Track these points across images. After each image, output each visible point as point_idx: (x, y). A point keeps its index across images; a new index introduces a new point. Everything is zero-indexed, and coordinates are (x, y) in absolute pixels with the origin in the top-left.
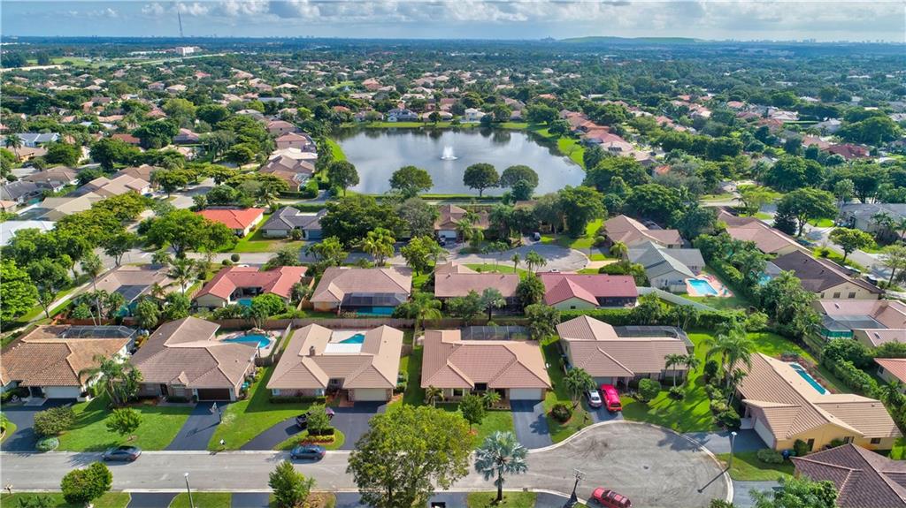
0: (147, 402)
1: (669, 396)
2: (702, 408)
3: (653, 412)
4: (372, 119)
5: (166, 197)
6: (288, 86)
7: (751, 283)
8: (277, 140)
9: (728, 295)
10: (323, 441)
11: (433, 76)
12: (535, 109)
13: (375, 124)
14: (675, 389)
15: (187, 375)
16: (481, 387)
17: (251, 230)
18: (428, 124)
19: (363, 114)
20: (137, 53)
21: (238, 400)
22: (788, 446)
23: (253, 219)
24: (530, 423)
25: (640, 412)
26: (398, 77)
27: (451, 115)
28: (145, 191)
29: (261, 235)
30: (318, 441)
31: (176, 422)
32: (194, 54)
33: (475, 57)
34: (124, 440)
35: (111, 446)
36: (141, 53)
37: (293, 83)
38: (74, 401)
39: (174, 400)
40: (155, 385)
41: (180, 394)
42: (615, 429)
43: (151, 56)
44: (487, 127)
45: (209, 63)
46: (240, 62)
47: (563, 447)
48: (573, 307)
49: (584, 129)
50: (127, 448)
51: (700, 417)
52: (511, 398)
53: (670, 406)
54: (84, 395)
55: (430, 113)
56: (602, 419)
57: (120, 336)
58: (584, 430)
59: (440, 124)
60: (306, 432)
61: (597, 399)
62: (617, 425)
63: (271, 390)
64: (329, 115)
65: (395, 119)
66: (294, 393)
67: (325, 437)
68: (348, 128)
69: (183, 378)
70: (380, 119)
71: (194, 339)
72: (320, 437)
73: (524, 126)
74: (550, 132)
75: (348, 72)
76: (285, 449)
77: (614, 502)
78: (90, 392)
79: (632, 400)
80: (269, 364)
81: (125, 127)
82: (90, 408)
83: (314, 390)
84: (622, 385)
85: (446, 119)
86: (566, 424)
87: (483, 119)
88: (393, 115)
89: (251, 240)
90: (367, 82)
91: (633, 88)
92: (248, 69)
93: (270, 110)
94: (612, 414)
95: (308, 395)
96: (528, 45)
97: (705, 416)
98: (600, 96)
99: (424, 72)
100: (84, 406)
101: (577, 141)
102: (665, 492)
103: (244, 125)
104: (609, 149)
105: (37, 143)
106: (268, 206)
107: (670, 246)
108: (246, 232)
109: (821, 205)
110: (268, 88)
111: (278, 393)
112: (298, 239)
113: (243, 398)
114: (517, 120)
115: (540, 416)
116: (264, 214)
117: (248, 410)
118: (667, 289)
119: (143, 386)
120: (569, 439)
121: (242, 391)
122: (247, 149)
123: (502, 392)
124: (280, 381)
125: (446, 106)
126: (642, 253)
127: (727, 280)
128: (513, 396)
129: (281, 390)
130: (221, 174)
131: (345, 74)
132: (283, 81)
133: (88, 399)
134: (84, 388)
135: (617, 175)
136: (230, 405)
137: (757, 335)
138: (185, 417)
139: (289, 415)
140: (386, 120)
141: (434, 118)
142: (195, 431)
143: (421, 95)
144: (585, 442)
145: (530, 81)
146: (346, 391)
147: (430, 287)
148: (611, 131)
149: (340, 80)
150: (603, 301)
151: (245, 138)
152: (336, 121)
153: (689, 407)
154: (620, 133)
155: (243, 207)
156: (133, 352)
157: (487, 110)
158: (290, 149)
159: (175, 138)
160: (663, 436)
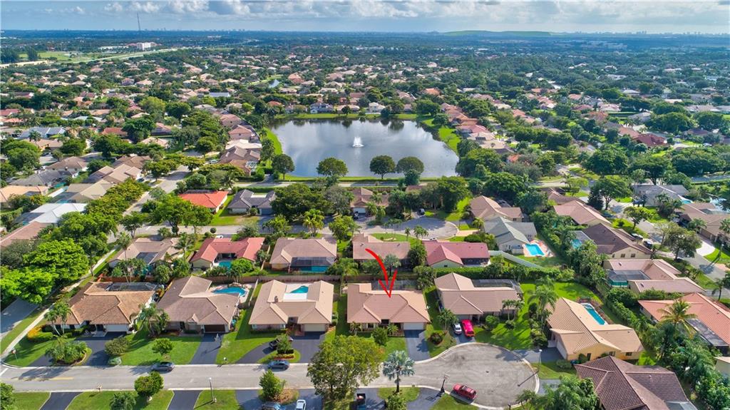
0: (172, 334)
1: (505, 327)
2: (525, 334)
3: (494, 337)
4: (299, 111)
5: (154, 180)
6: (231, 80)
7: (566, 248)
8: (230, 132)
9: (551, 256)
10: (287, 357)
11: (343, 70)
12: (422, 104)
13: (301, 115)
14: (509, 322)
15: (197, 315)
16: (385, 322)
17: (221, 208)
18: (341, 115)
19: (292, 107)
20: (105, 48)
21: (230, 331)
22: (575, 357)
23: (221, 200)
24: (417, 345)
25: (486, 337)
26: (316, 71)
27: (358, 107)
28: (138, 176)
29: (228, 212)
30: (284, 357)
31: (193, 346)
32: (152, 49)
33: (375, 52)
34: (164, 358)
35: (155, 362)
36: (109, 48)
37: (234, 78)
38: (125, 334)
39: (189, 332)
40: (176, 323)
41: (193, 328)
42: (471, 348)
43: (119, 52)
44: (385, 117)
45: (165, 59)
46: (191, 58)
47: (437, 359)
48: (446, 266)
49: (458, 120)
50: (166, 363)
51: (523, 340)
52: (405, 329)
53: (505, 333)
54: (131, 329)
55: (343, 106)
56: (462, 342)
57: (147, 289)
58: (450, 349)
59: (350, 115)
60: (276, 352)
61: (459, 329)
62: (471, 345)
63: (251, 325)
64: (266, 109)
65: (316, 112)
66: (266, 327)
67: (288, 355)
68: (281, 119)
69: (195, 318)
70: (304, 111)
71: (197, 292)
72: (285, 355)
73: (414, 116)
74: (433, 123)
75: (276, 67)
76: (264, 363)
77: (466, 392)
78: (135, 327)
79: (481, 329)
80: (248, 307)
81: (113, 121)
82: (136, 337)
83: (279, 325)
84: (475, 320)
85: (355, 111)
86: (439, 345)
87: (383, 112)
88: (314, 109)
89: (221, 215)
90: (292, 77)
91: (498, 82)
92: (198, 64)
93: (220, 104)
94: (468, 339)
95: (275, 328)
96: (417, 38)
97: (527, 339)
98: (472, 89)
99: (336, 67)
100: (132, 337)
101: (453, 130)
102: (498, 386)
103: (204, 120)
104: (477, 138)
105: (48, 135)
106: (230, 189)
107: (515, 220)
108: (217, 210)
109: (619, 189)
110: (215, 83)
111: (256, 327)
112: (254, 215)
113: (233, 331)
114: (409, 112)
115: (423, 341)
116: (228, 195)
117: (237, 339)
118: (510, 252)
119: (169, 323)
120: (441, 354)
121: (232, 325)
122: (209, 142)
123: (399, 325)
124: (256, 319)
125: (355, 100)
126: (494, 226)
127: (551, 245)
128: (406, 327)
129: (258, 325)
130: (194, 164)
131: (274, 69)
132: (227, 77)
133: (133, 332)
134: (131, 326)
135: (480, 163)
136: (225, 335)
137: (567, 284)
138: (198, 343)
139: (265, 341)
140: (309, 112)
141: (345, 110)
142: (205, 352)
143: (334, 89)
144: (450, 357)
145: (419, 75)
146: (300, 325)
147: (349, 252)
148: (479, 123)
149: (270, 74)
150: (466, 261)
151: (207, 132)
152: (271, 113)
153: (517, 333)
154: (485, 124)
155: (213, 190)
156: (156, 300)
157: (386, 104)
158: (241, 140)
159: (153, 131)
160: (499, 352)
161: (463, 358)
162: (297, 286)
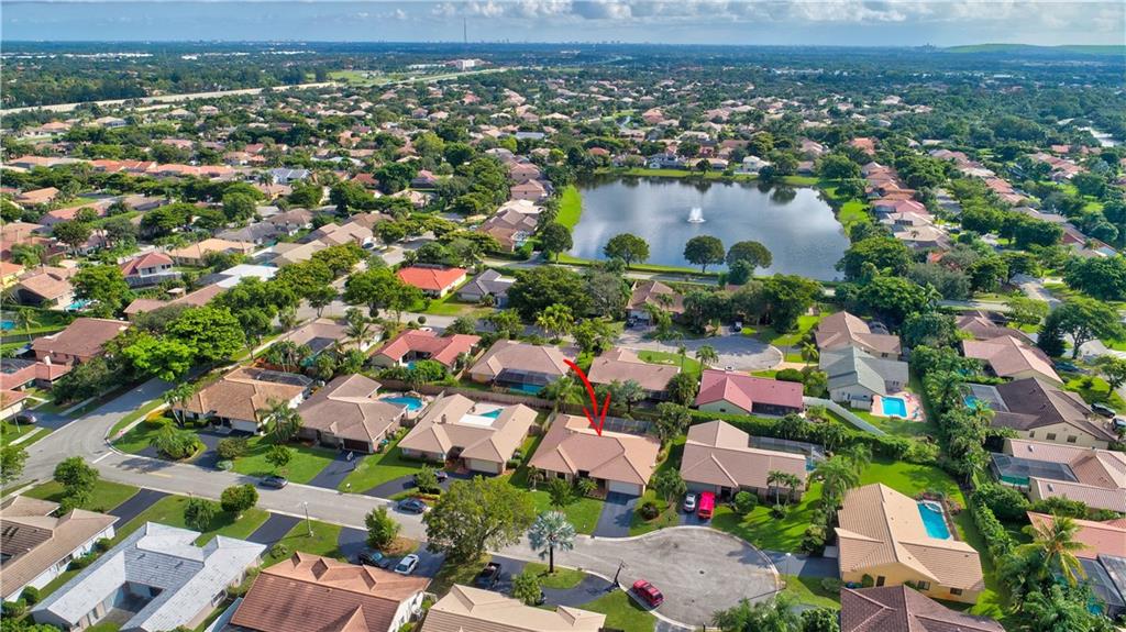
0: (304, 443)
1: (770, 514)
2: (797, 530)
3: (743, 525)
4: (631, 165)
5: (385, 247)
6: (557, 116)
8: (513, 189)
9: (919, 419)
10: (429, 499)
11: (734, 106)
12: (831, 161)
13: (633, 171)
14: (778, 507)
15: (338, 424)
16: (584, 474)
17: (449, 292)
18: (695, 173)
19: (623, 158)
21: (375, 453)
23: (454, 281)
24: (617, 514)
25: (731, 523)
26: (690, 106)
27: (726, 163)
28: (367, 241)
29: (456, 298)
30: (424, 498)
31: (321, 463)
33: (804, 78)
34: (277, 471)
35: (269, 473)
37: (564, 113)
38: (251, 434)
39: (325, 445)
40: (312, 430)
41: (330, 441)
42: (696, 534)
43: (429, 71)
44: (767, 180)
46: (518, 82)
47: (637, 540)
48: (723, 410)
51: (789, 537)
52: (611, 489)
53: (766, 522)
54: (259, 430)
55: (700, 160)
56: (687, 523)
58: (664, 530)
59: (709, 175)
60: (417, 489)
61: (691, 503)
62: (699, 530)
63: (401, 449)
64: (583, 158)
65: (658, 166)
66: (419, 454)
67: (431, 496)
69: (334, 428)
70: (640, 165)
71: (355, 395)
72: (427, 495)
73: (814, 181)
75: (634, 98)
76: (396, 500)
78: (264, 428)
79: (730, 511)
80: (408, 424)
82: (263, 441)
83: (437, 454)
84: (726, 494)
85: (717, 168)
86: (650, 521)
87: (762, 170)
88: (656, 162)
89: (445, 302)
90: (650, 112)
92: (523, 91)
94: (702, 520)
95: (430, 456)
97: (795, 538)
98: (937, 142)
100: (258, 439)
103: (485, 169)
105: (289, 179)
106: (473, 267)
107: (884, 355)
108: (444, 293)
109: (1096, 325)
110: (533, 118)
111: (407, 452)
112: (489, 305)
113: (379, 452)
114: (806, 174)
115: (629, 511)
116: (467, 274)
117: (379, 464)
119: (303, 429)
120: (645, 535)
121: (380, 446)
122: (473, 199)
123: (601, 482)
124: (411, 442)
125: (726, 151)
126: (837, 360)
128: (612, 488)
129: (410, 450)
130: (440, 228)
131: (631, 100)
132: (553, 111)
133: (262, 434)
134: (259, 425)
135: (869, 261)
136: (367, 457)
138: (330, 461)
139: (407, 472)
140: (648, 166)
141: (703, 167)
142: (333, 473)
144: (658, 540)
145: (856, 116)
146: (463, 459)
148: (915, 198)
151: (477, 187)
152: (590, 166)
153: (785, 527)
155: (448, 266)
156: (306, 398)
158: (522, 201)
159: (414, 181)
160: (739, 548)
161: (676, 546)
162: (493, 407)
